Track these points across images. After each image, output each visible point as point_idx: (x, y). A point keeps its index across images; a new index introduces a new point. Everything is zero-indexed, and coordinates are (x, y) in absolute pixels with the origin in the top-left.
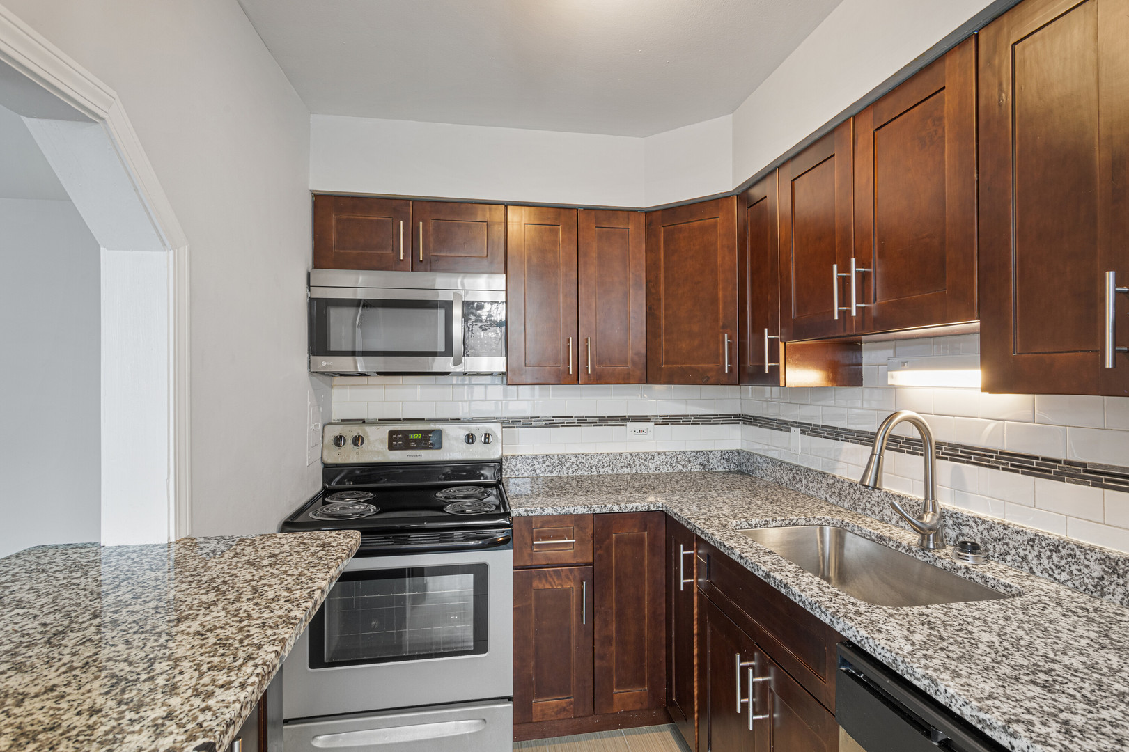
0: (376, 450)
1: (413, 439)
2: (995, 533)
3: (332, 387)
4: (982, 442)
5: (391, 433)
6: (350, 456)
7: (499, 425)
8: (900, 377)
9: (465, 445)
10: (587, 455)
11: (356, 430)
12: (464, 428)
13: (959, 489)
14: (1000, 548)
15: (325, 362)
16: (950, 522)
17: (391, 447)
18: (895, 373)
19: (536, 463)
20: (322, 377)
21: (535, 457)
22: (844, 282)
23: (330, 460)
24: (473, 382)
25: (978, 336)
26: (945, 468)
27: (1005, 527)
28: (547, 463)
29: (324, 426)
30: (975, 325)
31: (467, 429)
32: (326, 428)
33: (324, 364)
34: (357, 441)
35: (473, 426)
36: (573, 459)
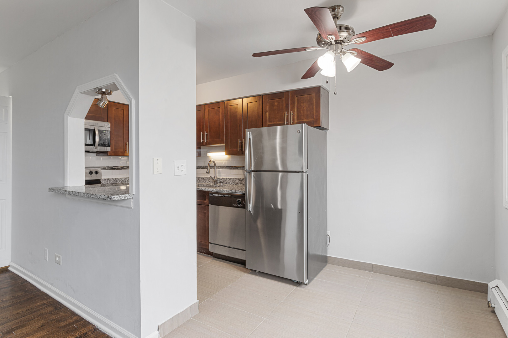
2: (225, 180)
4: (223, 165)
7: (100, 169)
8: (210, 154)
9: (90, 175)
10: (124, 178)
12: (88, 170)
13: (220, 174)
14: (226, 182)
16: (218, 180)
18: (208, 153)
19: (108, 181)
21: (108, 179)
22: (203, 135)
24: (87, 155)
25: (225, 147)
26: (217, 170)
27: (227, 178)
28: (112, 181)
30: (224, 145)
31: (89, 170)
35: (92, 169)
36: (120, 179)
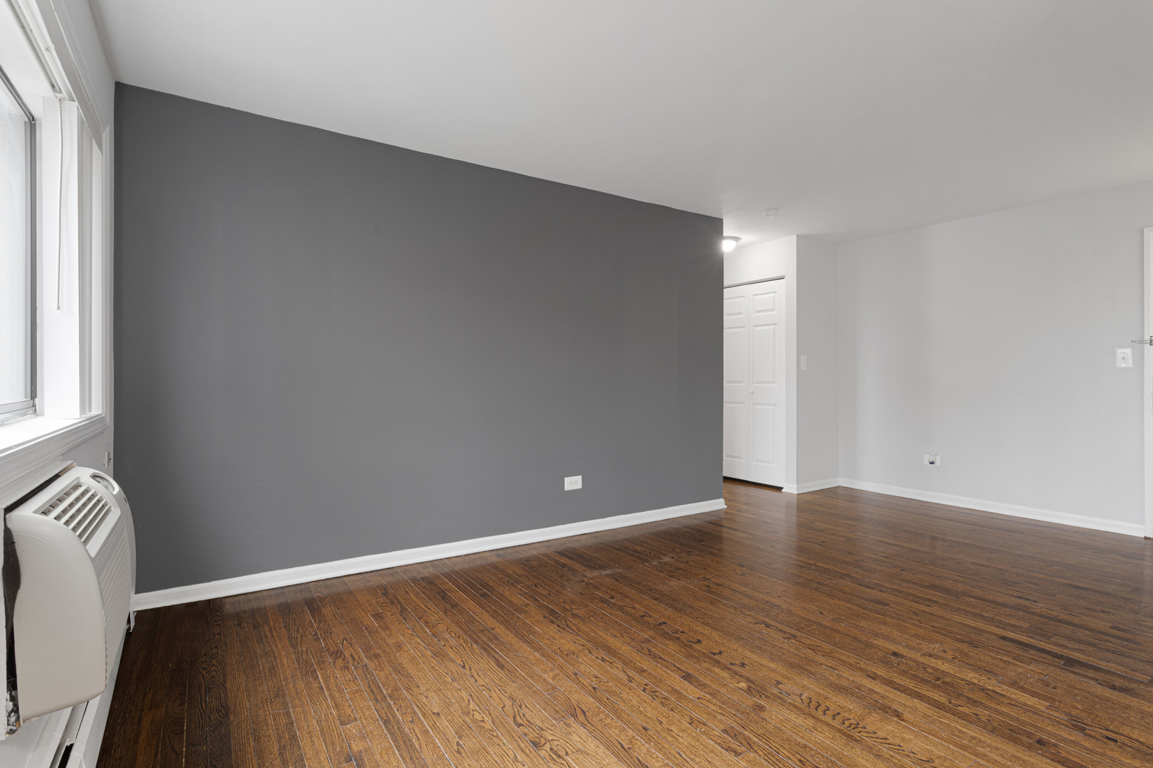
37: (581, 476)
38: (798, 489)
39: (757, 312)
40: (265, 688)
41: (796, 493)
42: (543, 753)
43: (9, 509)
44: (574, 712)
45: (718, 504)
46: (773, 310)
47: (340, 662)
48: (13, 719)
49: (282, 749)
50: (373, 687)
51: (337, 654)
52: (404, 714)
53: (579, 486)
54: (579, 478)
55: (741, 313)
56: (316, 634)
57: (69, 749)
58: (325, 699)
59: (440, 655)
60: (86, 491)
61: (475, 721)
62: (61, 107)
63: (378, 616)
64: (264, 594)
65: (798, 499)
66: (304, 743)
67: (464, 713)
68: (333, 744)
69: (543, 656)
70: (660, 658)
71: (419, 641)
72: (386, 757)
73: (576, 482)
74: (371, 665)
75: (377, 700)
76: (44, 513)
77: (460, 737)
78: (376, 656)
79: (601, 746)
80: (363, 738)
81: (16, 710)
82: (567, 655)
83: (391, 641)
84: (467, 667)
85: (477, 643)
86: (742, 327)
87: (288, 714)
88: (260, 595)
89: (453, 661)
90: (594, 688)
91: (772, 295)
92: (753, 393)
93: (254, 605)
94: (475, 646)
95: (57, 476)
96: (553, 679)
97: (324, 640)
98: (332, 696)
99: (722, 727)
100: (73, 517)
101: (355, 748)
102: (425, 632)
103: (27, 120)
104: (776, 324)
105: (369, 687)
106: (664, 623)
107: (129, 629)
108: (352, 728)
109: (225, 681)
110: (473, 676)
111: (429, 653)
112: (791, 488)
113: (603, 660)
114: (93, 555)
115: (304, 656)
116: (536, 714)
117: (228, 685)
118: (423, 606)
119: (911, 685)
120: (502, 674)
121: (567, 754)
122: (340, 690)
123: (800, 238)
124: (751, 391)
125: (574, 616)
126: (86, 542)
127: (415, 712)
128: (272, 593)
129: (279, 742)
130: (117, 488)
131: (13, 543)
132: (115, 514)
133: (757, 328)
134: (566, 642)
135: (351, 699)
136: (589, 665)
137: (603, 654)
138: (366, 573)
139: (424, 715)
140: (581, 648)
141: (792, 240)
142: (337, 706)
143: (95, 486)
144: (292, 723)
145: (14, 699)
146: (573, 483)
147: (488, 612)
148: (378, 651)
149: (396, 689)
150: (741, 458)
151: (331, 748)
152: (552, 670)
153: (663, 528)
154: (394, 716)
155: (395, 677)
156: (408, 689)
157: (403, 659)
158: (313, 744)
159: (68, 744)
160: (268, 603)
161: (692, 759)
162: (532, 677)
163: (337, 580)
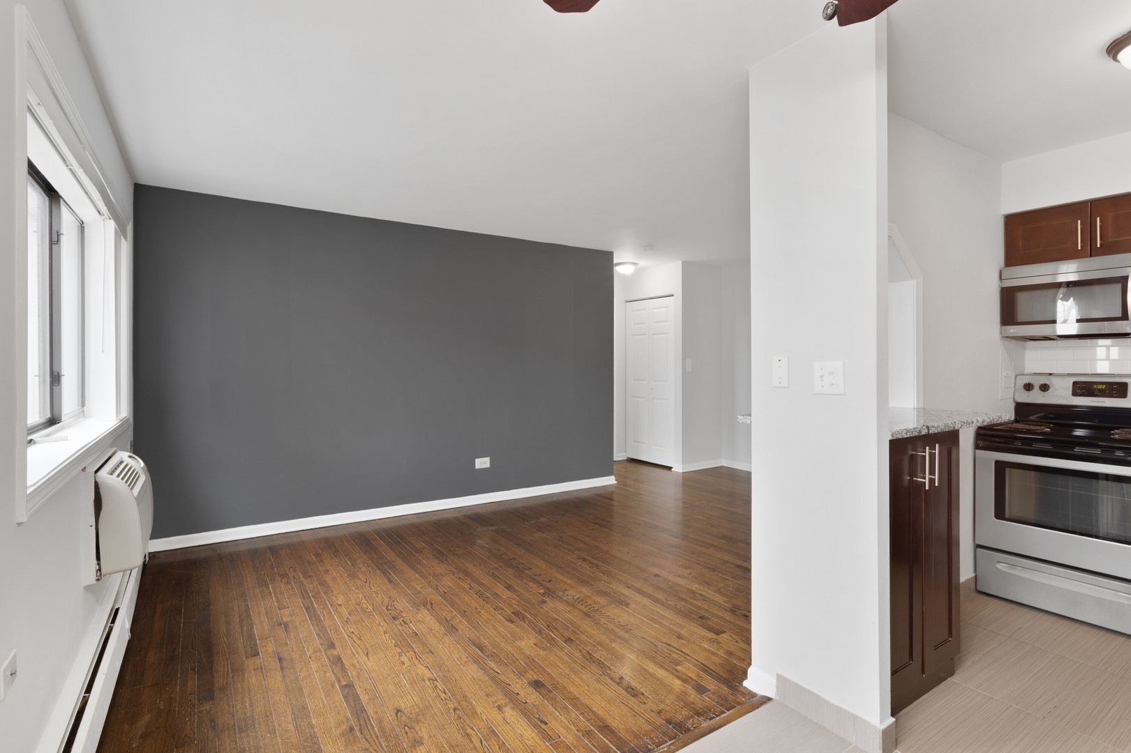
0: (1062, 395)
1: (1096, 389)
3: (1025, 349)
5: (1075, 383)
6: (1037, 397)
11: (1043, 380)
15: (1013, 330)
17: (1075, 394)
20: (1014, 341)
23: (1021, 400)
29: (1016, 376)
32: (1017, 378)
33: (1012, 331)
34: (1044, 388)
37: (489, 458)
38: (683, 468)
39: (656, 322)
40: (234, 593)
41: (681, 471)
42: (397, 622)
43: (96, 471)
44: (425, 603)
45: (610, 480)
46: (666, 321)
47: (285, 580)
48: (99, 574)
49: (241, 621)
50: (303, 593)
51: (285, 575)
52: (318, 605)
53: (488, 465)
54: (488, 459)
55: (644, 323)
56: (272, 565)
57: (117, 610)
58: (272, 598)
59: (353, 576)
60: (127, 465)
61: (362, 608)
62: (104, 225)
63: (317, 555)
64: (240, 542)
65: (683, 476)
66: (255, 619)
67: (357, 604)
68: (272, 618)
69: (421, 576)
70: (499, 577)
71: (341, 568)
72: (302, 624)
73: (485, 463)
74: (305, 582)
75: (304, 598)
76: (111, 474)
77: (350, 615)
78: (310, 577)
79: (434, 619)
80: (291, 616)
81: (100, 570)
82: (436, 576)
83: (321, 569)
84: (368, 582)
85: (379, 569)
86: (643, 335)
87: (247, 605)
88: (237, 542)
89: (360, 579)
90: (445, 593)
91: (666, 309)
92: (652, 389)
93: (232, 549)
94: (378, 571)
95: (110, 458)
96: (421, 588)
97: (277, 568)
98: (276, 597)
99: (513, 610)
100: (125, 475)
101: (285, 620)
102: (348, 564)
103: (79, 224)
104: (668, 333)
105: (301, 592)
106: (514, 558)
107: (145, 561)
108: (286, 612)
109: (209, 589)
110: (370, 587)
111: (346, 575)
112: (678, 468)
113: (459, 578)
114: (136, 496)
115: (262, 577)
116: (402, 604)
117: (211, 591)
118: (351, 549)
119: (649, 590)
120: (389, 585)
121: (411, 622)
122: (282, 594)
123: (684, 263)
124: (651, 387)
125: (454, 554)
126: (132, 489)
127: (326, 604)
128: (245, 541)
129: (240, 617)
130: (142, 464)
131: (99, 488)
132: (143, 478)
133: (656, 336)
134: (439, 568)
135: (288, 598)
136: (447, 582)
137: (461, 575)
138: (316, 528)
139: (331, 605)
140: (448, 572)
141: (680, 263)
142: (278, 601)
143: (131, 462)
144: (249, 610)
145: (99, 564)
146: (482, 463)
147: (395, 552)
148: (312, 574)
149: (318, 593)
150: (643, 443)
151: (270, 620)
152: (423, 583)
153: (555, 499)
154: (313, 606)
155: (319, 587)
156: (326, 593)
157: (328, 578)
158: (260, 618)
159: (117, 607)
160: (242, 548)
161: (484, 625)
162: (408, 587)
163: (295, 533)
